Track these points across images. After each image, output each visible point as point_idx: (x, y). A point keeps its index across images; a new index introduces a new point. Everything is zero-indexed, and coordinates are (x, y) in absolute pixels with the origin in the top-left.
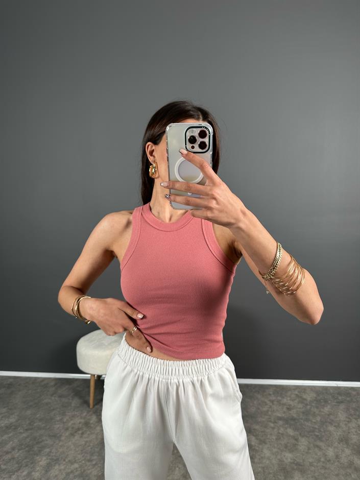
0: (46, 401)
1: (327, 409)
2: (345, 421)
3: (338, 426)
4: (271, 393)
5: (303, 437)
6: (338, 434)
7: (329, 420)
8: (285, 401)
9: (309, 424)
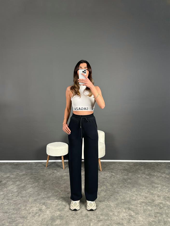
1: (137, 167)
3: (141, 170)
5: (130, 173)
8: (123, 165)
9: (132, 170)
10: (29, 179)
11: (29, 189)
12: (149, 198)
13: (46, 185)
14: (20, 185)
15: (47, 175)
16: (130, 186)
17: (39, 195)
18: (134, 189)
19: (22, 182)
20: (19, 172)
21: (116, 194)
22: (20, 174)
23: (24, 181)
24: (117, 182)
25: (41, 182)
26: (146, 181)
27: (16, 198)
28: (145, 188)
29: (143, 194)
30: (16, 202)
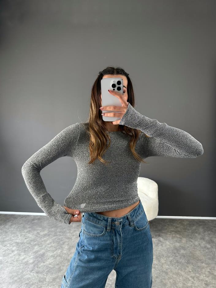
0: (60, 225)
1: (194, 228)
2: (202, 232)
3: (199, 234)
4: (168, 221)
6: (200, 236)
7: (195, 232)
8: (174, 225)
10: (51, 243)
11: (49, 259)
12: (211, 286)
13: (71, 253)
14: (37, 252)
15: (74, 237)
16: (183, 261)
17: (60, 270)
18: (190, 268)
19: (41, 246)
20: (40, 232)
21: (164, 274)
22: (40, 233)
23: (44, 246)
24: (166, 253)
25: (66, 248)
26: (207, 252)
27: (30, 274)
28: (206, 266)
29: (202, 277)
30: (29, 280)
